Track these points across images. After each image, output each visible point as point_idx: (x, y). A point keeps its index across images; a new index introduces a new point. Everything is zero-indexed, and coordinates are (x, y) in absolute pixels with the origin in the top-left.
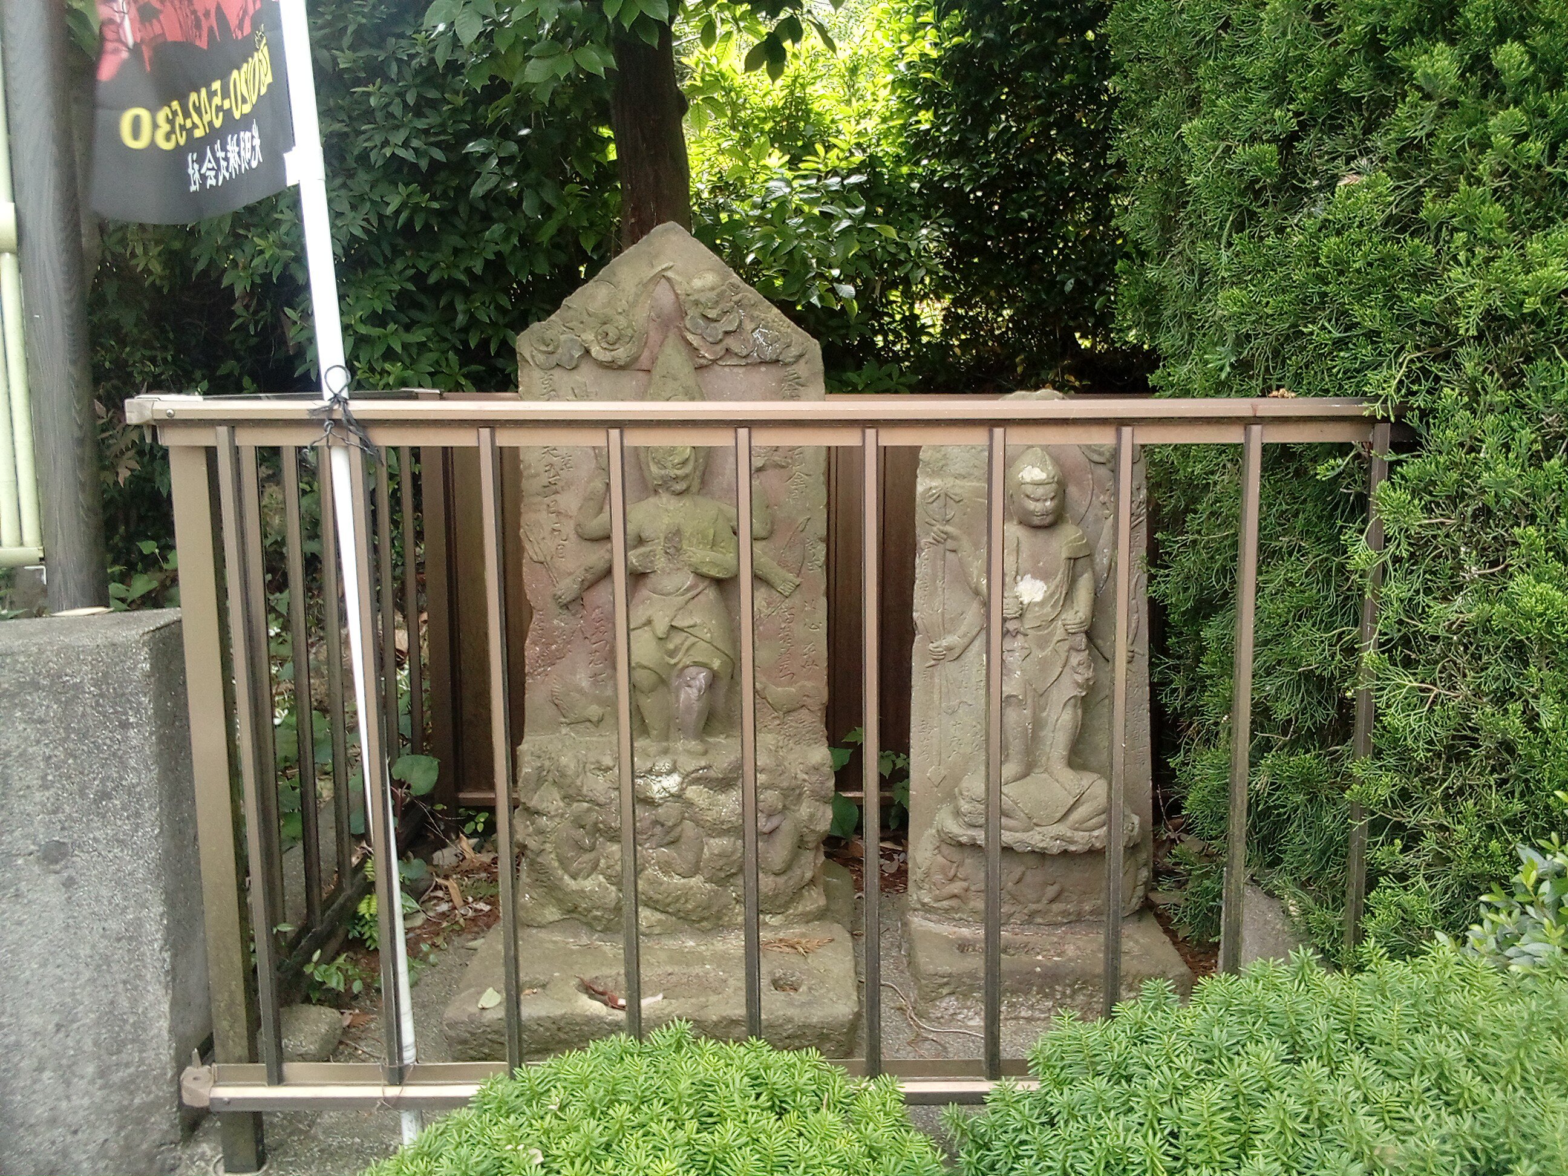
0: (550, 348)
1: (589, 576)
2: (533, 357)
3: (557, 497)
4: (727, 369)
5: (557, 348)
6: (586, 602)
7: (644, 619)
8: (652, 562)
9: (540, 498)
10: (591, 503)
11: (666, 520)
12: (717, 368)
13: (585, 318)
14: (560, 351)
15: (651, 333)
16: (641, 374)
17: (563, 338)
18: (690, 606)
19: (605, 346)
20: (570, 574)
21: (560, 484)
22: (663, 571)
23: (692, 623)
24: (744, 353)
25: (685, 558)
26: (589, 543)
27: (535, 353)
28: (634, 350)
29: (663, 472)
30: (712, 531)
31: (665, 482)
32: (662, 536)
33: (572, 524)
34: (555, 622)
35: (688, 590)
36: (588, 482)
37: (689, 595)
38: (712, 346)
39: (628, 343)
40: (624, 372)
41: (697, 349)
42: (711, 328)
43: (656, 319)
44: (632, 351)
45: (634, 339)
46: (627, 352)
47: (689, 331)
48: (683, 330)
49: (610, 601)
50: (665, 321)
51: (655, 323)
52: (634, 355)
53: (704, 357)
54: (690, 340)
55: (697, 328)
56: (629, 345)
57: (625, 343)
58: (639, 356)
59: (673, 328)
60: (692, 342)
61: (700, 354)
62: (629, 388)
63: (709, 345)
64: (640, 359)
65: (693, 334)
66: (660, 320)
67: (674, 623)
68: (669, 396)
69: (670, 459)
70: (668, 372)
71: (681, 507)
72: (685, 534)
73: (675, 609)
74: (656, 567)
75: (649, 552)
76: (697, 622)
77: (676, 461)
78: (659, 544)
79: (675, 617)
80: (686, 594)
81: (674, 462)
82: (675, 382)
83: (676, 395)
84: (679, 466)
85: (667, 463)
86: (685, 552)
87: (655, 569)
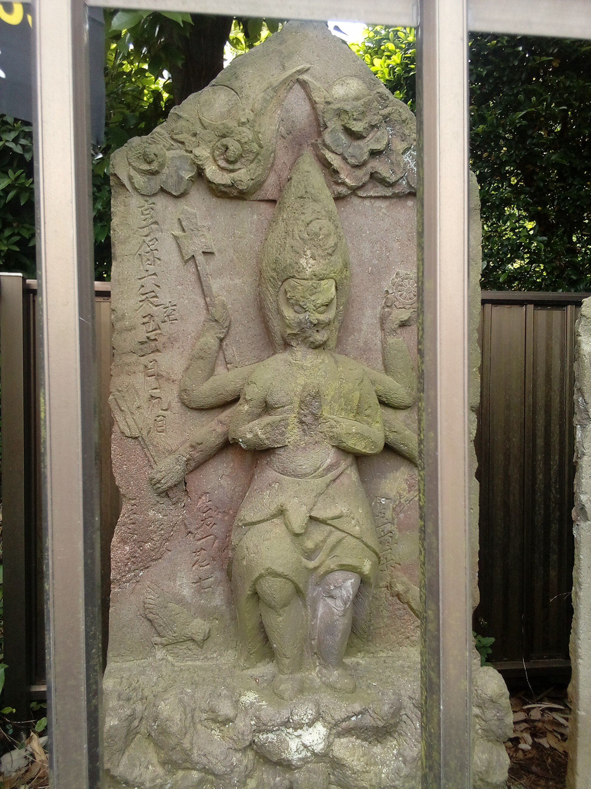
0: (154, 167)
1: (196, 455)
2: (130, 178)
3: (157, 356)
4: (367, 203)
5: (162, 165)
6: (191, 487)
7: (273, 509)
8: (283, 434)
9: (134, 358)
10: (200, 362)
11: (301, 381)
12: (355, 201)
13: (199, 129)
14: (165, 170)
15: (280, 153)
16: (263, 206)
17: (170, 154)
18: (330, 491)
19: (223, 164)
20: (171, 452)
21: (162, 339)
22: (297, 446)
23: (337, 512)
24: (393, 179)
25: (325, 428)
26: (195, 414)
27: (133, 173)
28: (259, 171)
29: (301, 316)
30: (357, 394)
31: (302, 330)
32: (297, 400)
33: (175, 389)
34: (151, 513)
35: (329, 469)
36: (198, 338)
37: (330, 476)
38: (354, 170)
39: (252, 162)
40: (245, 202)
41: (336, 172)
42: (354, 146)
43: (287, 135)
44: (256, 174)
45: (259, 157)
46: (250, 175)
47: (328, 149)
48: (320, 148)
49: (221, 486)
50: (297, 138)
51: (284, 140)
52: (257, 179)
53: (344, 184)
54: (329, 161)
55: (338, 146)
56: (253, 165)
57: (249, 162)
58: (264, 182)
59: (308, 145)
60: (332, 163)
61: (340, 179)
62: (249, 223)
63: (349, 167)
64: (266, 184)
65: (333, 152)
66: (291, 136)
67: (313, 514)
68: (310, 219)
69: (313, 298)
70: (306, 192)
71: (321, 363)
72: (326, 397)
73: (314, 494)
74: (287, 441)
75: (280, 421)
76: (342, 512)
77: (319, 302)
78: (292, 410)
79: (314, 505)
80: (326, 475)
81: (317, 302)
82: (315, 203)
83: (318, 219)
84: (322, 309)
85: (308, 304)
86: (325, 421)
87: (286, 443)
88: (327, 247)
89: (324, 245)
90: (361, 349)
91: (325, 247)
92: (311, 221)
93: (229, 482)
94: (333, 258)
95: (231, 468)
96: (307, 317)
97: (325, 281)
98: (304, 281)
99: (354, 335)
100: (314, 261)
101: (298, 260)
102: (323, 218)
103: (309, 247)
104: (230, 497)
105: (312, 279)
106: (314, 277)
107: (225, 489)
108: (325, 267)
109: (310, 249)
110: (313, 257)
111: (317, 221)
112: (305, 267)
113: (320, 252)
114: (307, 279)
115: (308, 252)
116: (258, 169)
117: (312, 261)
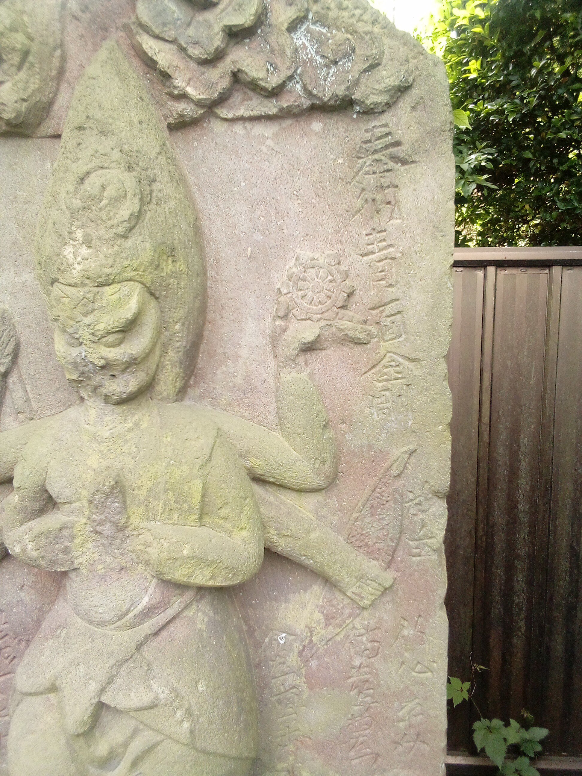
4: (239, 129)
8: (66, 551)
11: (94, 461)
12: (217, 127)
18: (148, 652)
24: (274, 81)
25: (136, 544)
28: (35, 84)
37: (148, 627)
38: (203, 69)
39: (19, 68)
40: (30, 141)
41: (165, 76)
42: (198, 22)
43: (81, 14)
44: (30, 91)
45: (31, 58)
46: (17, 92)
47: (148, 33)
48: (135, 31)
49: (20, 602)
50: (98, 17)
51: (79, 23)
52: (34, 99)
53: (183, 97)
54: (150, 55)
55: (164, 25)
56: (22, 75)
57: (14, 69)
58: (51, 103)
59: (117, 28)
60: (155, 58)
61: (176, 87)
62: (39, 176)
63: (193, 65)
64: (56, 107)
65: (157, 37)
66: (88, 15)
67: (105, 699)
68: (85, 169)
69: (87, 320)
70: (88, 117)
71: (130, 430)
72: (136, 492)
73: (112, 662)
76: (157, 697)
77: (101, 326)
78: (80, 510)
79: (109, 683)
80: (140, 624)
81: (97, 327)
82: (103, 138)
83: (102, 168)
84: (111, 338)
85: (80, 332)
86: (135, 533)
87: (76, 566)
88: (115, 222)
89: (110, 219)
90: (238, 390)
91: (112, 222)
92: (88, 173)
93: (33, 597)
94: (129, 243)
95: (34, 575)
96: (83, 354)
100: (90, 251)
102: (113, 165)
103: (80, 223)
104: (35, 618)
105: (83, 285)
106: (87, 281)
107: (28, 607)
108: (110, 261)
109: (82, 226)
110: (88, 242)
111: (100, 172)
112: (71, 261)
113: (102, 232)
114: (74, 286)
115: (79, 234)
116: (32, 80)
117: (84, 251)
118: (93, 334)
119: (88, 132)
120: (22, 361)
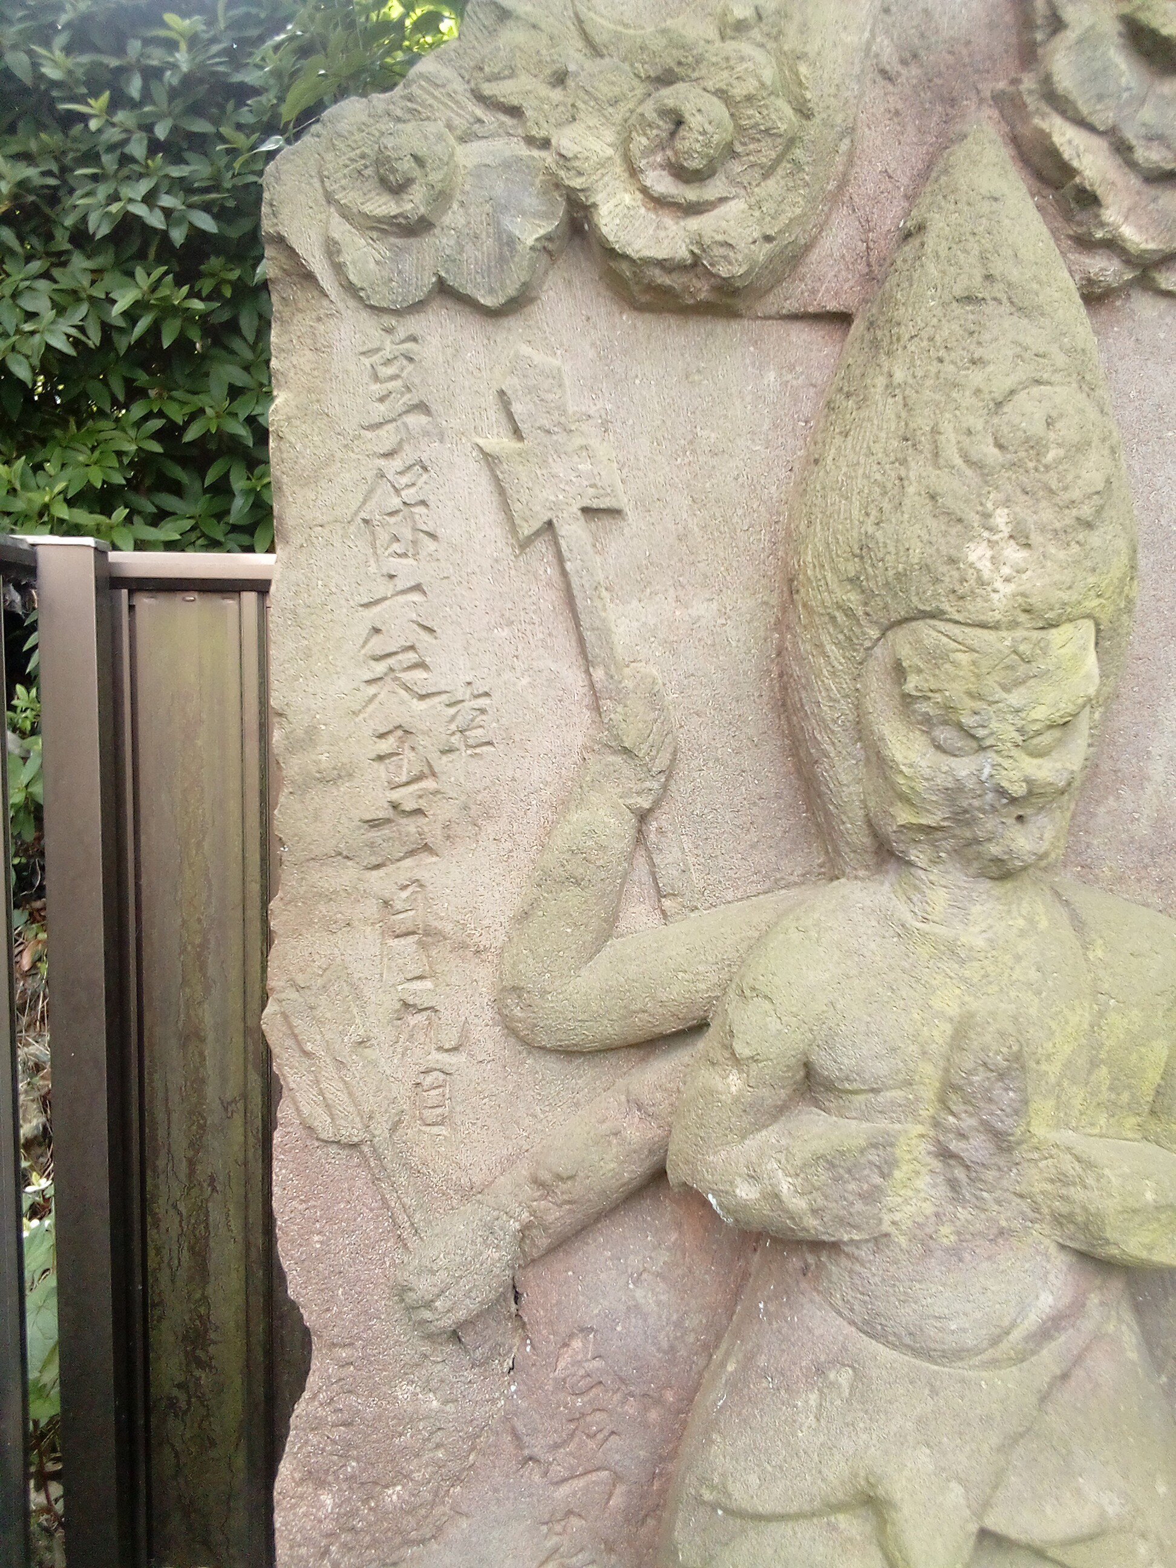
0: (414, 203)
2: (332, 249)
3: (424, 867)
5: (441, 198)
6: (534, 1308)
7: (835, 1480)
8: (872, 1196)
9: (348, 874)
10: (571, 897)
11: (949, 1001)
12: (1149, 308)
13: (574, 56)
14: (454, 217)
15: (871, 137)
16: (802, 335)
17: (468, 156)
19: (662, 183)
20: (468, 1193)
21: (442, 811)
25: (1034, 1179)
26: (552, 1066)
27: (340, 229)
28: (795, 206)
30: (1159, 1048)
32: (930, 1073)
33: (484, 976)
34: (404, 1391)
35: (1045, 1333)
37: (1050, 1359)
38: (1152, 191)
39: (768, 172)
40: (735, 325)
41: (1088, 199)
42: (1163, 97)
43: (899, 67)
44: (784, 219)
45: (798, 153)
46: (760, 221)
47: (1063, 113)
48: (1031, 108)
49: (635, 1309)
50: (940, 75)
51: (890, 88)
52: (788, 238)
53: (1113, 245)
54: (1066, 156)
55: (1100, 97)
56: (772, 185)
57: (757, 173)
58: (808, 248)
59: (981, 101)
60: (1075, 164)
61: (1102, 225)
62: (749, 398)
63: (1135, 182)
64: (814, 256)
65: (1083, 123)
66: (915, 71)
67: (995, 1522)
68: (1009, 383)
69: (1015, 699)
70: (989, 277)
72: (1044, 1067)
73: (995, 1440)
74: (887, 1218)
75: (862, 1151)
76: (1103, 1514)
77: (1040, 713)
78: (909, 1110)
79: (995, 1487)
80: (1033, 1353)
81: (1034, 715)
82: (1026, 321)
83: (1038, 382)
84: (1047, 738)
85: (994, 725)
86: (1036, 1156)
87: (886, 1227)
88: (1076, 494)
89: (1066, 489)
91: (1066, 496)
92: (1012, 392)
93: (662, 1297)
94: (1095, 539)
95: (668, 1249)
96: (987, 771)
97: (1066, 630)
98: (979, 632)
99: (1118, 798)
100: (1024, 554)
101: (958, 548)
102: (1057, 378)
103: (1001, 496)
104: (665, 1345)
105: (1014, 625)
106: (1023, 618)
107: (651, 1321)
108: (1066, 577)
109: (1007, 502)
110: (1021, 537)
111: (1036, 390)
112: (986, 575)
113: (1047, 515)
114: (996, 627)
115: (1001, 518)
116: (791, 197)
117: (1014, 554)
118: (1020, 730)
119: (990, 308)
120: (680, 788)
